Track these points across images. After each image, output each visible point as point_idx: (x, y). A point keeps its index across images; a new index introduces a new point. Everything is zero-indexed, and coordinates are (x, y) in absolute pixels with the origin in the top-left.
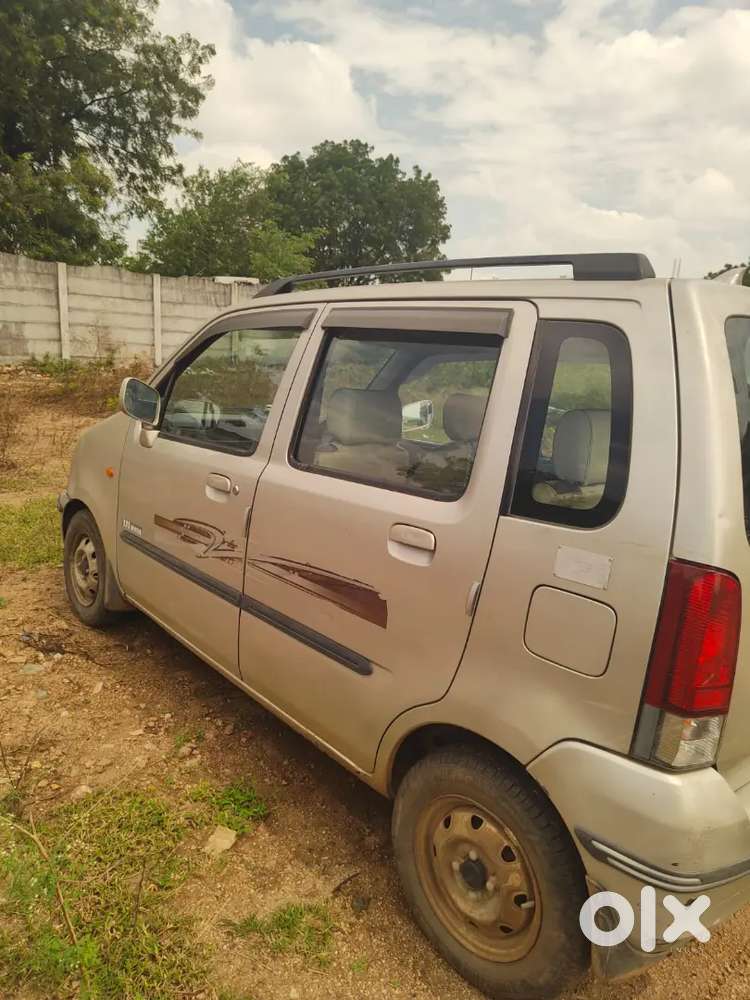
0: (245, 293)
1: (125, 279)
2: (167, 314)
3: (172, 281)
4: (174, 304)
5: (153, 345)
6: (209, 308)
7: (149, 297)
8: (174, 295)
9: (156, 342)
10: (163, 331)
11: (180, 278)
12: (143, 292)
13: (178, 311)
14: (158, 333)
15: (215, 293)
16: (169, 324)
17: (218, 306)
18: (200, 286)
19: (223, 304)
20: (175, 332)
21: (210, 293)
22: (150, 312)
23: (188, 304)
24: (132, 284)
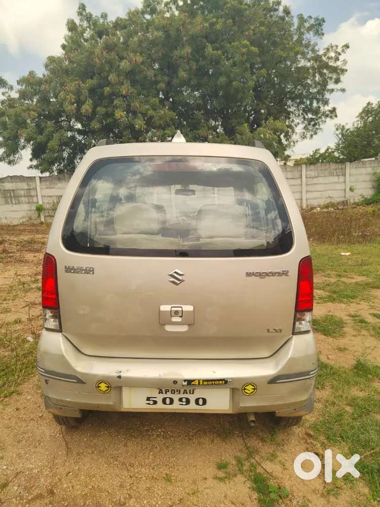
0: (354, 166)
1: (288, 170)
2: (309, 183)
3: (312, 167)
4: (313, 178)
5: (302, 199)
6: (332, 177)
7: (300, 176)
8: (313, 173)
9: (303, 198)
10: (307, 192)
11: (317, 165)
12: (297, 174)
13: (315, 181)
14: (304, 192)
15: (336, 169)
16: (310, 188)
17: (338, 176)
18: (328, 167)
19: (341, 174)
20: (314, 191)
21: (333, 169)
22: (300, 183)
23: (321, 177)
24: (291, 171)
